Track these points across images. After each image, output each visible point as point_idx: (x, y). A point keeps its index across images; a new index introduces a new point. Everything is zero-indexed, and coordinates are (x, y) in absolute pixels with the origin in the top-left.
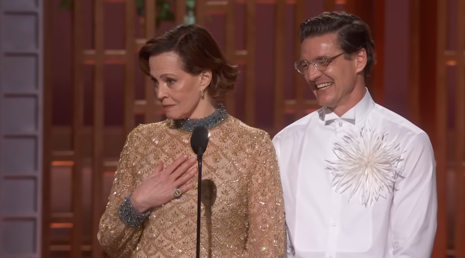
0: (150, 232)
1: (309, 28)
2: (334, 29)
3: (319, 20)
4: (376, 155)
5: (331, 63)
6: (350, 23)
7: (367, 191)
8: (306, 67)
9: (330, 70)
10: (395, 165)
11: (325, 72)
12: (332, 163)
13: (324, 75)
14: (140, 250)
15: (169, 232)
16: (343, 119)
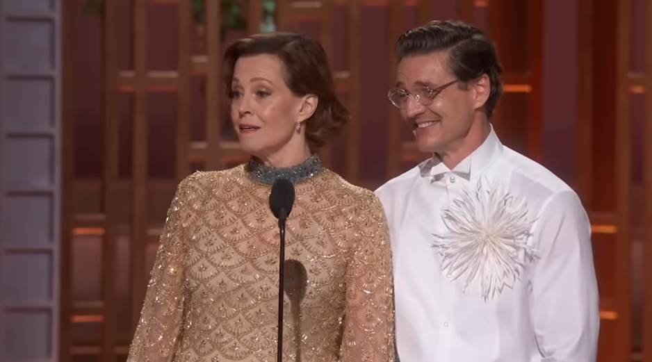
0: (204, 322)
1: (410, 43)
2: (444, 46)
3: (425, 32)
4: (498, 226)
5: (439, 95)
6: (467, 37)
7: (487, 278)
8: (404, 98)
9: (438, 104)
10: (524, 240)
11: (431, 107)
12: (440, 237)
13: (428, 111)
14: (188, 348)
15: (231, 322)
16: (455, 173)
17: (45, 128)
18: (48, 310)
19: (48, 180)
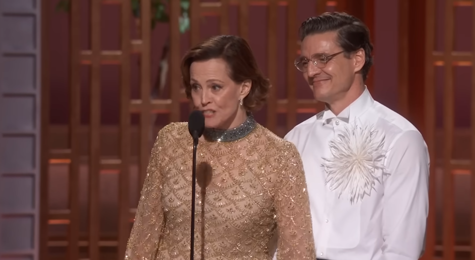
0: (175, 234)
2: (334, 28)
8: (306, 64)
11: (325, 69)
12: (327, 161)
13: (323, 73)
18: (32, 216)
19: (32, 125)
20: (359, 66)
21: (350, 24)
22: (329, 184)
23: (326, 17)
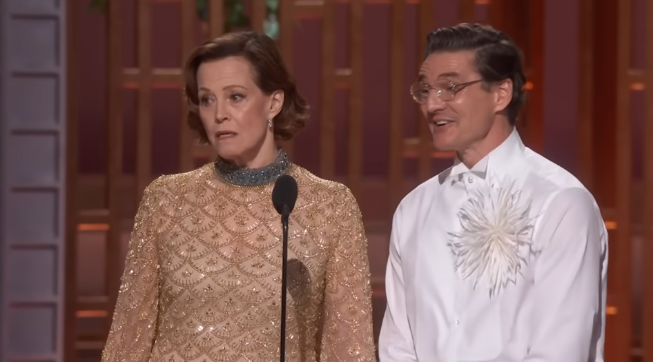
9: (459, 102)
12: (455, 236)
16: (473, 172)
17: (49, 124)
18: (53, 305)
19: (53, 176)
20: (502, 104)
21: (496, 42)
22: (460, 269)
23: (461, 29)
